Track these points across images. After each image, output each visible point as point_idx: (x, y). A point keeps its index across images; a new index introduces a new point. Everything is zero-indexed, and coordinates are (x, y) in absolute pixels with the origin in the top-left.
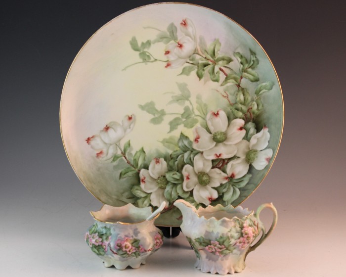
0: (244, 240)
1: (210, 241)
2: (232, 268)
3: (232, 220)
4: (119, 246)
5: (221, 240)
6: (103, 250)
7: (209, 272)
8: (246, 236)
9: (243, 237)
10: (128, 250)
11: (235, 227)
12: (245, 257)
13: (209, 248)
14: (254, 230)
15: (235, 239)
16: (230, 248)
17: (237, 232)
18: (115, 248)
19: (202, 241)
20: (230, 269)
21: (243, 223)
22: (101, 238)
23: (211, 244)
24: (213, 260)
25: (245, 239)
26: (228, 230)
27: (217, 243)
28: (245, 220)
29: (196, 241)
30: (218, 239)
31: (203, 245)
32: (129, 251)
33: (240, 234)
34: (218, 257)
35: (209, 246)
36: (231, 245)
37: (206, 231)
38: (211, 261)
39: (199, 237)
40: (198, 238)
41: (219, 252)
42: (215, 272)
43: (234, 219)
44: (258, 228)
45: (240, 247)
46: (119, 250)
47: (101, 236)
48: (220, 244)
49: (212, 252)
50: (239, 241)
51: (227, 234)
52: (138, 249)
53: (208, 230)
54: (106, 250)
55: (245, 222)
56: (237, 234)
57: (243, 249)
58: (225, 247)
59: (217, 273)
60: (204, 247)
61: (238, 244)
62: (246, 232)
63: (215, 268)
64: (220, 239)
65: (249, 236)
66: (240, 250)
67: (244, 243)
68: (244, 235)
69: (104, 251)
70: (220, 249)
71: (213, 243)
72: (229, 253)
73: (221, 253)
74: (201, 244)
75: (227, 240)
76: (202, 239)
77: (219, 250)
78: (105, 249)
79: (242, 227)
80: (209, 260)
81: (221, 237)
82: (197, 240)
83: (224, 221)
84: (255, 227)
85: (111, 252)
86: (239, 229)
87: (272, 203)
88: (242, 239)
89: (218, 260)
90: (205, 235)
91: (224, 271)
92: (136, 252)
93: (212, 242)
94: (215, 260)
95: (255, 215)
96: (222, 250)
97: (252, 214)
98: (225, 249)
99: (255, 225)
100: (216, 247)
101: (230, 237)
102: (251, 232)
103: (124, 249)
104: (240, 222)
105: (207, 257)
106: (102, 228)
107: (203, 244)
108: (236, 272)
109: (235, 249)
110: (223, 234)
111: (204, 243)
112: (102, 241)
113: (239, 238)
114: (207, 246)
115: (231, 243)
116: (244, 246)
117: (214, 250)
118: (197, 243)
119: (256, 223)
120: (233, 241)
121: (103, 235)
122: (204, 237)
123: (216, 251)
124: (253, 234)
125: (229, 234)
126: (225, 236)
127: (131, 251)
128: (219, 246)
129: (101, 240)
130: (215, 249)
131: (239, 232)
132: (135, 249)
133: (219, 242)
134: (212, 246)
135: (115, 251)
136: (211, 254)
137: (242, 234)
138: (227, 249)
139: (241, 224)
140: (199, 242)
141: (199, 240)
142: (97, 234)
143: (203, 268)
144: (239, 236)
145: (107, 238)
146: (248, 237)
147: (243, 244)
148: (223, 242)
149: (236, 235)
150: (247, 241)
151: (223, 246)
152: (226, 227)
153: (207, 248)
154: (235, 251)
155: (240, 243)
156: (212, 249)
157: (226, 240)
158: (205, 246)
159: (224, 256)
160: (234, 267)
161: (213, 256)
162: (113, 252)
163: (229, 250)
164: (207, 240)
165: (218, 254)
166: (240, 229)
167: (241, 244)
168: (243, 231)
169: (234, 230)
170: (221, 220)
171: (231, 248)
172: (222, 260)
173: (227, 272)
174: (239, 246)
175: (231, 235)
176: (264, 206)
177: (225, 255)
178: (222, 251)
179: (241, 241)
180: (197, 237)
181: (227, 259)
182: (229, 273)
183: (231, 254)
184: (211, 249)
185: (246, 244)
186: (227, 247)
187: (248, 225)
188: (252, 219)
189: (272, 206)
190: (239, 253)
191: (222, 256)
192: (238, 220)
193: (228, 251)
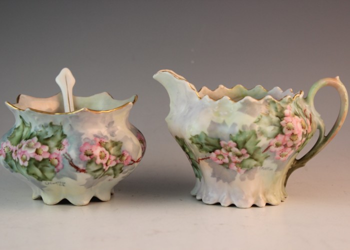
0: (284, 140)
1: (219, 140)
2: (261, 196)
3: (262, 101)
4: (90, 155)
5: (241, 139)
6: (52, 168)
7: (218, 204)
8: (290, 132)
9: (283, 134)
10: (104, 162)
11: (267, 115)
12: (287, 178)
13: (218, 155)
14: (304, 123)
15: (269, 138)
16: (257, 156)
17: (272, 124)
18: (81, 159)
19: (203, 141)
20: (258, 198)
21: (283, 109)
22: (47, 145)
23: (220, 148)
24: (224, 181)
25: (287, 138)
26: (254, 119)
27: (233, 144)
28: (288, 103)
29: (193, 142)
30: (234, 136)
31: (206, 151)
32: (106, 164)
33: (277, 128)
34: (235, 172)
35: (218, 151)
36: (259, 148)
37: (212, 123)
38: (221, 181)
39: (199, 133)
40: (197, 136)
41: (236, 163)
42: (229, 204)
43: (266, 101)
44: (311, 122)
45: (278, 156)
46: (90, 162)
47: (44, 141)
48: (237, 147)
49: (223, 164)
50: (274, 141)
51: (251, 126)
52: (121, 160)
53: (214, 120)
54: (60, 167)
55: (288, 106)
56: (272, 127)
57: (282, 159)
58: (248, 153)
59: (233, 205)
60: (208, 155)
61: (273, 148)
62: (290, 124)
63: (229, 195)
64: (238, 135)
65: (296, 133)
66: (276, 161)
67: (286, 146)
68: (285, 130)
69: (53, 171)
70: (239, 156)
71: (225, 146)
72: (256, 166)
73: (240, 165)
74: (201, 147)
75: (252, 139)
76: (203, 137)
77: (237, 159)
78: (56, 167)
79: (281, 117)
80: (218, 179)
81: (240, 132)
82: (195, 140)
83: (247, 103)
84: (305, 118)
85: (73, 168)
86: (275, 119)
87: (338, 78)
88: (280, 137)
89: (234, 179)
90: (210, 130)
91: (246, 201)
92: (117, 164)
93: (222, 143)
94: (229, 181)
95: (306, 99)
96: (242, 158)
97: (301, 96)
98: (248, 156)
99: (306, 117)
100: (230, 154)
101: (257, 133)
102: (299, 126)
103: (99, 161)
104: (278, 107)
105: (214, 175)
106: (45, 127)
107: (205, 147)
108: (267, 204)
109: (266, 157)
110: (244, 127)
111: (207, 144)
112: (49, 152)
113: (276, 136)
114: (214, 151)
115: (259, 145)
116: (285, 153)
117: (227, 160)
118: (195, 146)
119: (308, 112)
120: (263, 142)
121: (48, 139)
122: (207, 133)
123: (230, 161)
124: (302, 130)
125: (256, 128)
126: (248, 131)
127: (109, 163)
128: (237, 150)
129: (46, 148)
130: (228, 157)
131: (275, 125)
132: (115, 160)
133: (235, 142)
134: (223, 151)
135: (81, 166)
136: (221, 167)
137: (281, 128)
138: (252, 157)
139: (279, 110)
140: (197, 143)
141: (198, 140)
142: (36, 139)
143: (207, 195)
144: (276, 131)
145: (59, 146)
146: (293, 134)
147: (282, 148)
148: (245, 142)
149: (270, 130)
150: (290, 143)
151: (244, 151)
152: (251, 113)
153: (213, 155)
154: (267, 163)
155: (277, 145)
156: (224, 158)
157: (249, 138)
158: (210, 152)
159: (247, 171)
160: (265, 194)
161: (225, 171)
162: (77, 169)
163: (256, 160)
164: (213, 139)
165: (235, 168)
166: (278, 119)
167: (278, 149)
168: (283, 123)
169: (265, 120)
170: (242, 101)
171: (260, 156)
172: (242, 179)
173: (252, 203)
174: (275, 152)
175: (260, 128)
176: (323, 82)
177: (249, 169)
178: (242, 162)
179: (280, 143)
180: (194, 134)
181: (251, 178)
182: (254, 206)
183: (259, 167)
184: (220, 158)
185: (289, 149)
186: (252, 152)
187: (292, 113)
188: (300, 105)
189: (338, 81)
190: (274, 166)
191: (243, 171)
192: (274, 102)
193: (253, 163)
